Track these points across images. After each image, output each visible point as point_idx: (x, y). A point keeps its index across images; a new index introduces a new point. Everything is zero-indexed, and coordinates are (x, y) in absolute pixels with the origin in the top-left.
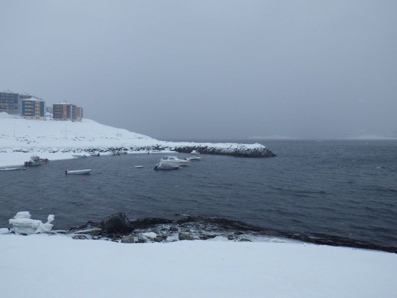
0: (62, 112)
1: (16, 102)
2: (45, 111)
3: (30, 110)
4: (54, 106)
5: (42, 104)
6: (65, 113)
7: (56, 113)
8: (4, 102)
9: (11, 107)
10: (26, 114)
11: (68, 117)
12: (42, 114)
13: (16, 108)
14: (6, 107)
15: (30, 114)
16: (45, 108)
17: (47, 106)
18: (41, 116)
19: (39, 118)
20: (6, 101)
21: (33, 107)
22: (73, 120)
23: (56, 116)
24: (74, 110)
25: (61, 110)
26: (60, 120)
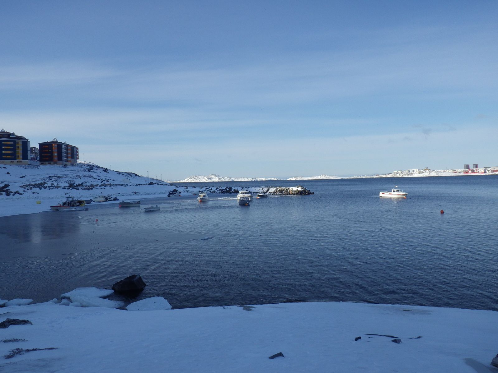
2: (29, 152)
3: (9, 152)
4: (41, 145)
5: (25, 143)
7: (43, 155)
10: (5, 157)
12: (25, 157)
15: (9, 157)
16: (29, 149)
17: (31, 147)
18: (23, 159)
19: (21, 162)
21: (12, 148)
22: (66, 163)
23: (43, 159)
24: (67, 149)
26: (49, 163)
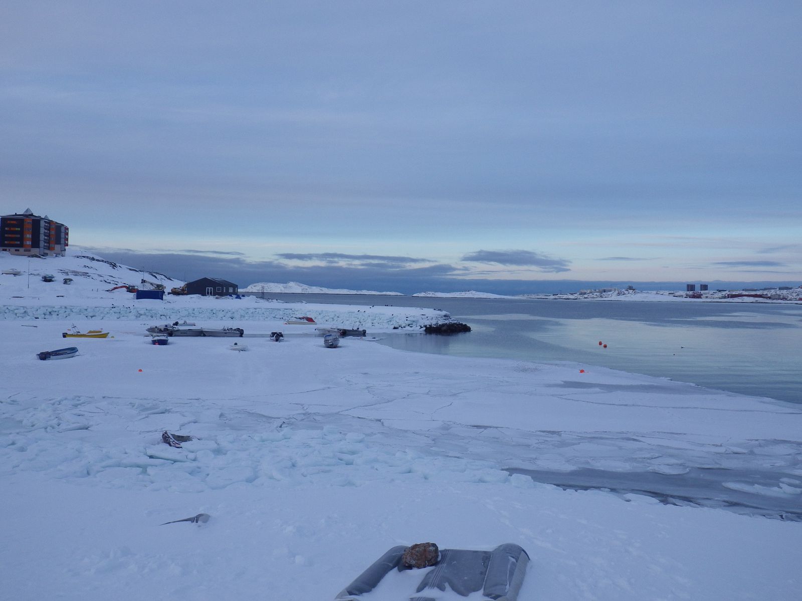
0: (22, 233)
4: (4, 219)
6: (29, 236)
7: (6, 235)
11: (35, 244)
22: (46, 251)
23: (6, 242)
24: (49, 230)
25: (19, 229)
26: (16, 250)
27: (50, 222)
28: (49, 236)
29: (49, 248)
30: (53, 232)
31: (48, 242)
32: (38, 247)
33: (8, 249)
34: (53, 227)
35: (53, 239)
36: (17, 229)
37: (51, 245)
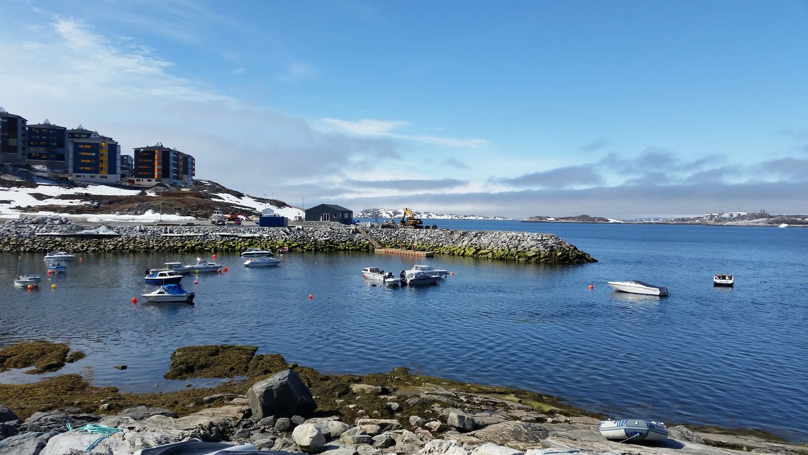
0: (152, 164)
1: (61, 144)
3: (89, 161)
4: (137, 151)
5: (113, 147)
6: (159, 167)
7: (140, 167)
8: (39, 145)
9: (51, 156)
11: (166, 174)
12: (112, 171)
13: (62, 157)
14: (41, 155)
18: (109, 173)
19: (106, 177)
20: (42, 143)
22: (176, 181)
23: (140, 173)
24: (177, 160)
25: (151, 161)
26: (148, 181)
27: (178, 154)
28: (177, 166)
29: (177, 178)
30: (181, 163)
31: (177, 172)
32: (169, 178)
33: (141, 179)
34: (181, 157)
35: (181, 169)
36: (149, 161)
37: (179, 175)
